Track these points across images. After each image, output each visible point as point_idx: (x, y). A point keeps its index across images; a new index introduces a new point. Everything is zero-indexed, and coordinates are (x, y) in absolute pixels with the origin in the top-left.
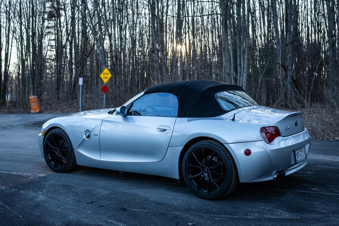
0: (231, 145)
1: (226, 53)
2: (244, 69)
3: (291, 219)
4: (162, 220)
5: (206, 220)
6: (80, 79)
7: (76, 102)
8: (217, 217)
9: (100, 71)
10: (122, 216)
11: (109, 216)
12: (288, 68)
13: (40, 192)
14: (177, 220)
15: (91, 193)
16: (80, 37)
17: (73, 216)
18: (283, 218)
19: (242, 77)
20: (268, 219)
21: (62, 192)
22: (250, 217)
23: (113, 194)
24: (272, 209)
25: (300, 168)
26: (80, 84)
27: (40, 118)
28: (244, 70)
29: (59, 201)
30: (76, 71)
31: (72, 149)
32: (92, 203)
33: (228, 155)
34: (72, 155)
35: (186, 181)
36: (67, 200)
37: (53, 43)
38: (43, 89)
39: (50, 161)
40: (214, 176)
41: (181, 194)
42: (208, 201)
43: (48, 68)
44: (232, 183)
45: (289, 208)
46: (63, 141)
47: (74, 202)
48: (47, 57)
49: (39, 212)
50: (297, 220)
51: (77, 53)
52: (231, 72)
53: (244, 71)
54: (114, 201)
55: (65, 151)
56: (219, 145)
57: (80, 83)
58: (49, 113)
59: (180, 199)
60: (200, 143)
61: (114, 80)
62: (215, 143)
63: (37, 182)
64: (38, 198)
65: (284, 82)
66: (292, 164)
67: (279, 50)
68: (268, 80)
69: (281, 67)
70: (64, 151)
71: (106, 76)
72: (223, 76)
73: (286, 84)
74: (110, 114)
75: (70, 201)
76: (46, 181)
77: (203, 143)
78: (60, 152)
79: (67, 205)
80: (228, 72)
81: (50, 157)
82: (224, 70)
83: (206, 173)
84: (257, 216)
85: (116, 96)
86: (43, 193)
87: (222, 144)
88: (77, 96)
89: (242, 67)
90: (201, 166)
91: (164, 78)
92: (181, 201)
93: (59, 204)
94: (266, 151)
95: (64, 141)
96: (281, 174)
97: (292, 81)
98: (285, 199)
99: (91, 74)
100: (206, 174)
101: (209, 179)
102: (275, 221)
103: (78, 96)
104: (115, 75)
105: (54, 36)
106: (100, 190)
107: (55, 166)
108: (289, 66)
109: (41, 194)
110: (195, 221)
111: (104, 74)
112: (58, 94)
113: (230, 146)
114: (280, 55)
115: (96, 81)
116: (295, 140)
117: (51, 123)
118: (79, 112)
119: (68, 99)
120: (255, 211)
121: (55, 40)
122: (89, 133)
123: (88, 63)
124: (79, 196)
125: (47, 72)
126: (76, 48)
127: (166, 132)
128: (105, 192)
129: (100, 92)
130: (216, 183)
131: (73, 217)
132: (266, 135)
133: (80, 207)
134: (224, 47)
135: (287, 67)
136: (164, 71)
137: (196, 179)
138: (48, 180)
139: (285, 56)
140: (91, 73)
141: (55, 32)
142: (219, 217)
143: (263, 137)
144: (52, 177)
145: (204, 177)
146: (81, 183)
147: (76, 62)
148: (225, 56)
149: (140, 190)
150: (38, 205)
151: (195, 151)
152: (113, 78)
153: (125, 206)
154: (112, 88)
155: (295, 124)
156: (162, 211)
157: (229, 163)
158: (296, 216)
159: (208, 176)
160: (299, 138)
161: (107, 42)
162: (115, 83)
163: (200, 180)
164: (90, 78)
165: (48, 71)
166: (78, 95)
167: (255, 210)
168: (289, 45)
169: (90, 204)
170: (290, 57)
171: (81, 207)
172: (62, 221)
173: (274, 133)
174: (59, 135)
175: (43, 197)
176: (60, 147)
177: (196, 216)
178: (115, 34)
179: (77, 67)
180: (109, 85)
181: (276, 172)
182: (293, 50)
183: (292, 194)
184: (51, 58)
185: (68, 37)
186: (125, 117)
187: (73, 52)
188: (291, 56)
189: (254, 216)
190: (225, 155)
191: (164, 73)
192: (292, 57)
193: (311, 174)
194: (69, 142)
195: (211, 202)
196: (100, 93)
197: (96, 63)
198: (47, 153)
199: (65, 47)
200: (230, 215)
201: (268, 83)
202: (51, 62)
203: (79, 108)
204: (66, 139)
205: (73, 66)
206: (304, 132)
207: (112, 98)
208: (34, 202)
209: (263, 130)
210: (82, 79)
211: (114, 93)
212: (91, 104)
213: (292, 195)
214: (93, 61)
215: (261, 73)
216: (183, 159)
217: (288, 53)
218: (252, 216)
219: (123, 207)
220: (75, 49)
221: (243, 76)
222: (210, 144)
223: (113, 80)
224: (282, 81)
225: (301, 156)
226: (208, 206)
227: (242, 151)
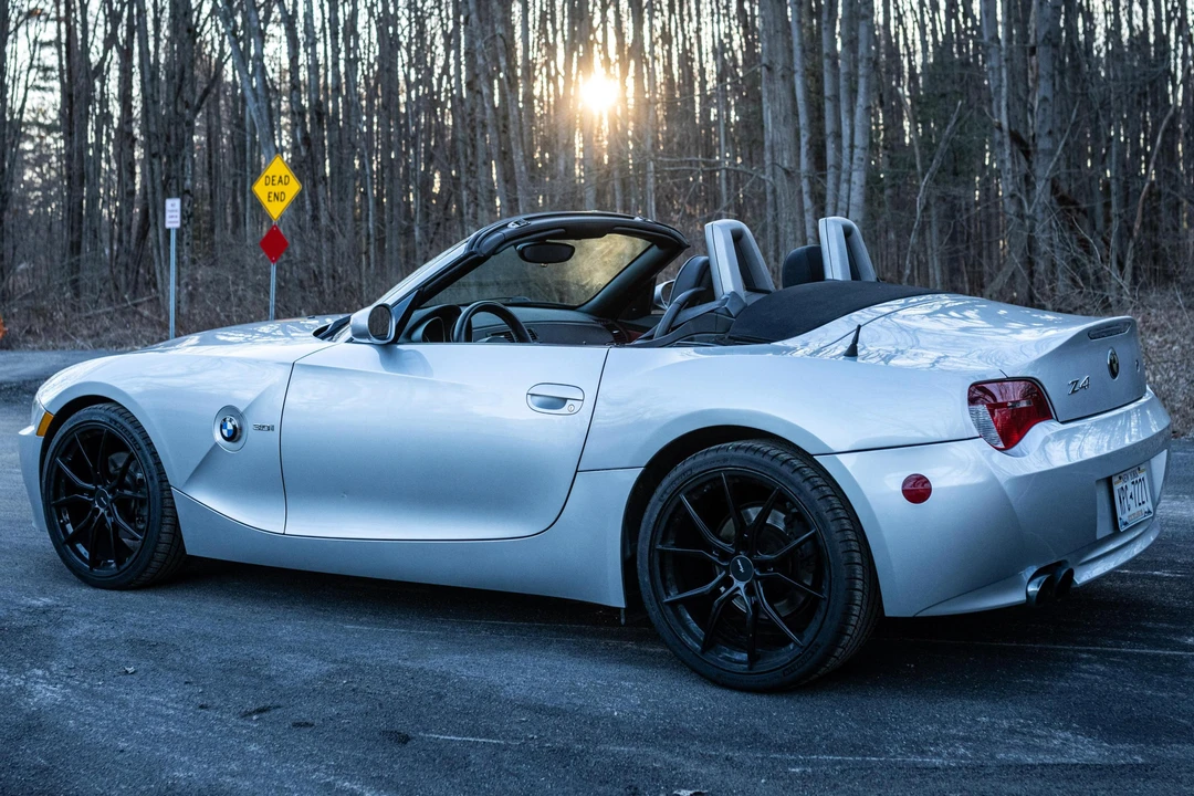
0: (848, 461)
1: (779, 85)
2: (852, 152)
3: (1110, 766)
4: (564, 778)
5: (752, 776)
6: (169, 202)
7: (150, 301)
8: (796, 763)
9: (247, 169)
10: (396, 767)
11: (339, 766)
12: (1035, 145)
13: (40, 672)
14: (628, 777)
15: (255, 671)
16: (165, 31)
17: (188, 770)
18: (1075, 761)
19: (844, 186)
20: (1011, 766)
21: (131, 670)
22: (937, 762)
23: (346, 673)
24: (1024, 726)
25: (1130, 557)
26: (168, 226)
27: (8, 367)
28: (855, 157)
29: (120, 708)
30: (149, 174)
31: (163, 490)
32: (260, 711)
33: (835, 501)
34: (163, 516)
35: (654, 613)
36: (157, 703)
37: (50, 57)
38: (11, 251)
39: (72, 540)
40: (775, 591)
41: (633, 671)
42: (750, 697)
43: (27, 162)
44: (853, 618)
45: (1094, 721)
46: (124, 456)
47: (184, 712)
48: (27, 117)
49: (41, 751)
50: (1135, 768)
51: (152, 95)
52: (798, 164)
53: (855, 161)
54: (355, 702)
55: (136, 499)
56: (795, 462)
57: (168, 219)
58: (41, 349)
59: (630, 691)
60: (713, 454)
61: (308, 206)
62: (777, 452)
63: (20, 631)
64: (31, 695)
65: (1020, 203)
66: (1099, 536)
67: (996, 71)
68: (955, 198)
69: (1007, 140)
70: (130, 498)
71: (277, 189)
72: (768, 184)
73: (1028, 211)
74: (323, 338)
75: (169, 705)
76: (58, 626)
77: (724, 453)
78: (112, 501)
79: (157, 724)
80: (786, 164)
81: (69, 527)
82: (768, 156)
83: (740, 579)
84: (964, 757)
85: (321, 273)
86: (51, 673)
87: (808, 458)
88: (154, 275)
89: (846, 142)
90: (719, 549)
91: (520, 196)
92: (635, 700)
93: (123, 720)
94: (994, 480)
95: (131, 458)
96: (1057, 580)
97: (1054, 201)
98: (1077, 685)
99: (211, 184)
100: (741, 585)
101: (752, 606)
102: (1042, 775)
103: (158, 276)
104: (315, 186)
105: (52, 26)
106: (290, 659)
107: (94, 562)
108: (1040, 136)
109: (44, 677)
110: (705, 780)
111: (271, 181)
112: (76, 268)
113: (841, 463)
114: (1004, 90)
115: (233, 214)
116: (1107, 438)
117: (69, 384)
118: (168, 339)
119: (117, 288)
120: (954, 737)
121: (57, 43)
122: (235, 422)
123: (195, 138)
124: (204, 686)
125: (26, 178)
126: (148, 76)
127: (565, 410)
128: (313, 668)
129: (254, 257)
130: (783, 619)
131: (186, 771)
132: (992, 414)
133: (211, 729)
134: (771, 62)
135: (1031, 142)
136: (520, 168)
137: (699, 607)
138: (67, 622)
139: (1021, 94)
140: (211, 179)
141: (58, 12)
142: (806, 763)
143: (979, 426)
144: (83, 610)
145: (733, 596)
146: (209, 629)
147: (148, 131)
148: (772, 100)
149: (457, 657)
150: (33, 726)
151: (691, 487)
152: (307, 197)
153: (403, 724)
154: (302, 241)
155: (1111, 365)
156: (560, 742)
157: (838, 537)
158: (1130, 753)
159: (750, 590)
160: (1124, 429)
161: (276, 50)
162: (315, 218)
163: (714, 610)
164: (208, 202)
165: (28, 175)
166: (158, 271)
167: (954, 731)
168: (1040, 50)
169: (255, 717)
170: (1045, 99)
171: (216, 728)
172: (144, 788)
173: (1024, 404)
174: (109, 433)
175: (53, 692)
176: (114, 483)
177: (706, 759)
178: (309, 16)
179: (154, 156)
180: (290, 227)
181: (1035, 569)
182: (1054, 68)
183: (1103, 663)
184: (41, 120)
185: (115, 29)
186: (387, 348)
187: (136, 91)
188: (1049, 95)
189: (953, 756)
190: (819, 503)
191: (521, 172)
192: (1051, 100)
193: (1171, 579)
194: (151, 461)
195: (765, 699)
196: (250, 261)
197: (231, 139)
198: (56, 506)
199: (100, 72)
200: (851, 753)
201: (952, 209)
202: (41, 138)
203: (166, 328)
204: (140, 449)
205: (138, 153)
206: (1143, 400)
207: (301, 282)
208: (18, 710)
209: (979, 392)
210: (177, 202)
211: (309, 259)
212: (218, 309)
213: (1102, 668)
214: (219, 127)
215: (925, 169)
216: (640, 525)
217: (1035, 81)
218: (945, 755)
219: (396, 728)
220: (142, 81)
221: (849, 181)
222: (758, 457)
223: (304, 206)
224: (1015, 201)
225: (1134, 502)
226: (754, 718)
227: (894, 484)
